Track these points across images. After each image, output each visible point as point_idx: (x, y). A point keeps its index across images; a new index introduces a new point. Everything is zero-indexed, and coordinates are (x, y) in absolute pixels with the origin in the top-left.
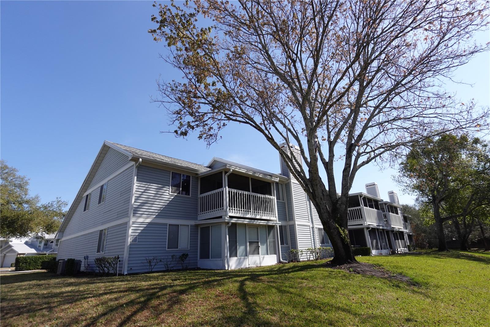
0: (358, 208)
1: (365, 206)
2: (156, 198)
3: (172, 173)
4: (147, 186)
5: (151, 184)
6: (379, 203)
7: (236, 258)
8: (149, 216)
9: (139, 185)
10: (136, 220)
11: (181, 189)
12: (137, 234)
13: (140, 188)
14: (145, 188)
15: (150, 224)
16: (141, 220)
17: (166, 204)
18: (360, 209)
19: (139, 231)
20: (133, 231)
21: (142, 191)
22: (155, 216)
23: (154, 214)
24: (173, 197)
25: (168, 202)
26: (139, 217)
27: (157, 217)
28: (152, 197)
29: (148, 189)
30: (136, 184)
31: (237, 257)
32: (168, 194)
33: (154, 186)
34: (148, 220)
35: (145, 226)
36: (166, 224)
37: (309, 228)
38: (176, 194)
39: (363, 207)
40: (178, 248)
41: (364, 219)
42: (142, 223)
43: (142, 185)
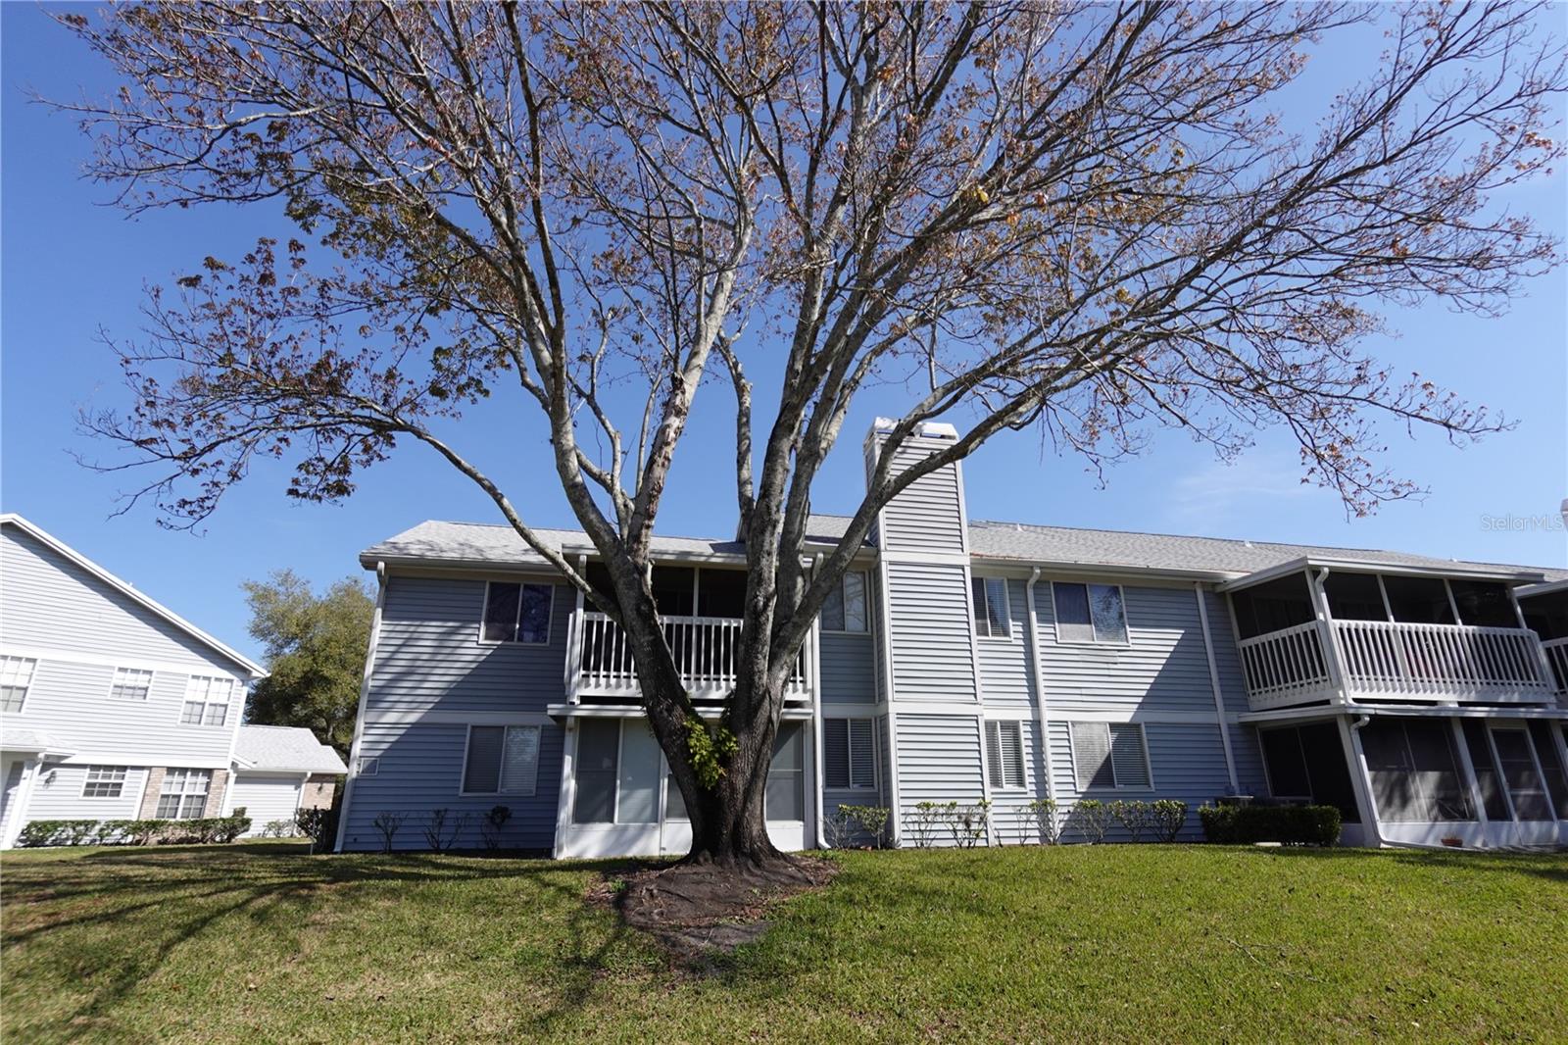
0: (1306, 627)
1: (1334, 617)
2: (440, 657)
3: (492, 584)
4: (412, 629)
5: (426, 623)
6: (1519, 591)
7: (607, 826)
8: (414, 705)
9: (390, 628)
10: (380, 717)
11: (518, 626)
12: (378, 753)
13: (393, 635)
14: (406, 635)
15: (415, 726)
16: (391, 717)
17: (467, 672)
18: (1313, 632)
19: (385, 746)
20: (366, 746)
21: (400, 642)
22: (430, 706)
23: (430, 699)
24: (489, 652)
25: (474, 665)
26: (388, 710)
27: (440, 706)
28: (425, 657)
29: (416, 635)
30: (379, 627)
31: (612, 821)
32: (474, 644)
33: (434, 627)
34: (413, 718)
35: (402, 732)
36: (463, 726)
37: (974, 724)
38: (499, 643)
39: (1325, 623)
40: (496, 791)
41: (1333, 676)
42: (395, 725)
43: (398, 628)
